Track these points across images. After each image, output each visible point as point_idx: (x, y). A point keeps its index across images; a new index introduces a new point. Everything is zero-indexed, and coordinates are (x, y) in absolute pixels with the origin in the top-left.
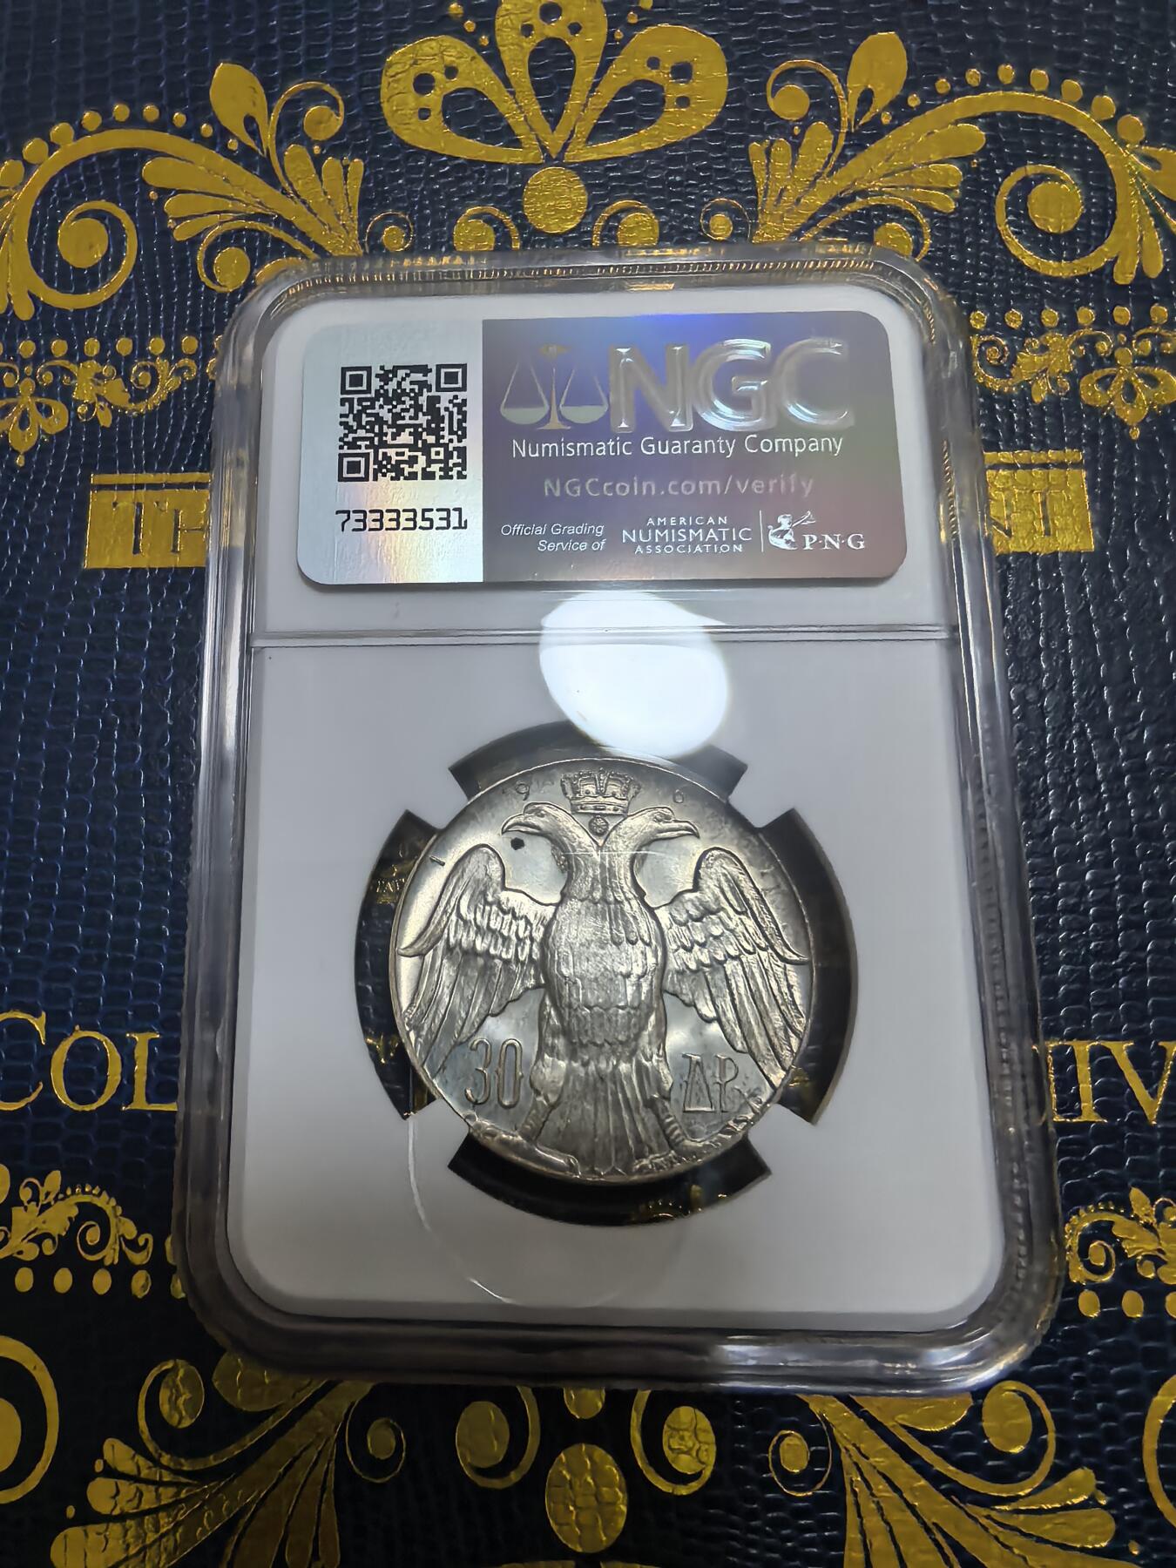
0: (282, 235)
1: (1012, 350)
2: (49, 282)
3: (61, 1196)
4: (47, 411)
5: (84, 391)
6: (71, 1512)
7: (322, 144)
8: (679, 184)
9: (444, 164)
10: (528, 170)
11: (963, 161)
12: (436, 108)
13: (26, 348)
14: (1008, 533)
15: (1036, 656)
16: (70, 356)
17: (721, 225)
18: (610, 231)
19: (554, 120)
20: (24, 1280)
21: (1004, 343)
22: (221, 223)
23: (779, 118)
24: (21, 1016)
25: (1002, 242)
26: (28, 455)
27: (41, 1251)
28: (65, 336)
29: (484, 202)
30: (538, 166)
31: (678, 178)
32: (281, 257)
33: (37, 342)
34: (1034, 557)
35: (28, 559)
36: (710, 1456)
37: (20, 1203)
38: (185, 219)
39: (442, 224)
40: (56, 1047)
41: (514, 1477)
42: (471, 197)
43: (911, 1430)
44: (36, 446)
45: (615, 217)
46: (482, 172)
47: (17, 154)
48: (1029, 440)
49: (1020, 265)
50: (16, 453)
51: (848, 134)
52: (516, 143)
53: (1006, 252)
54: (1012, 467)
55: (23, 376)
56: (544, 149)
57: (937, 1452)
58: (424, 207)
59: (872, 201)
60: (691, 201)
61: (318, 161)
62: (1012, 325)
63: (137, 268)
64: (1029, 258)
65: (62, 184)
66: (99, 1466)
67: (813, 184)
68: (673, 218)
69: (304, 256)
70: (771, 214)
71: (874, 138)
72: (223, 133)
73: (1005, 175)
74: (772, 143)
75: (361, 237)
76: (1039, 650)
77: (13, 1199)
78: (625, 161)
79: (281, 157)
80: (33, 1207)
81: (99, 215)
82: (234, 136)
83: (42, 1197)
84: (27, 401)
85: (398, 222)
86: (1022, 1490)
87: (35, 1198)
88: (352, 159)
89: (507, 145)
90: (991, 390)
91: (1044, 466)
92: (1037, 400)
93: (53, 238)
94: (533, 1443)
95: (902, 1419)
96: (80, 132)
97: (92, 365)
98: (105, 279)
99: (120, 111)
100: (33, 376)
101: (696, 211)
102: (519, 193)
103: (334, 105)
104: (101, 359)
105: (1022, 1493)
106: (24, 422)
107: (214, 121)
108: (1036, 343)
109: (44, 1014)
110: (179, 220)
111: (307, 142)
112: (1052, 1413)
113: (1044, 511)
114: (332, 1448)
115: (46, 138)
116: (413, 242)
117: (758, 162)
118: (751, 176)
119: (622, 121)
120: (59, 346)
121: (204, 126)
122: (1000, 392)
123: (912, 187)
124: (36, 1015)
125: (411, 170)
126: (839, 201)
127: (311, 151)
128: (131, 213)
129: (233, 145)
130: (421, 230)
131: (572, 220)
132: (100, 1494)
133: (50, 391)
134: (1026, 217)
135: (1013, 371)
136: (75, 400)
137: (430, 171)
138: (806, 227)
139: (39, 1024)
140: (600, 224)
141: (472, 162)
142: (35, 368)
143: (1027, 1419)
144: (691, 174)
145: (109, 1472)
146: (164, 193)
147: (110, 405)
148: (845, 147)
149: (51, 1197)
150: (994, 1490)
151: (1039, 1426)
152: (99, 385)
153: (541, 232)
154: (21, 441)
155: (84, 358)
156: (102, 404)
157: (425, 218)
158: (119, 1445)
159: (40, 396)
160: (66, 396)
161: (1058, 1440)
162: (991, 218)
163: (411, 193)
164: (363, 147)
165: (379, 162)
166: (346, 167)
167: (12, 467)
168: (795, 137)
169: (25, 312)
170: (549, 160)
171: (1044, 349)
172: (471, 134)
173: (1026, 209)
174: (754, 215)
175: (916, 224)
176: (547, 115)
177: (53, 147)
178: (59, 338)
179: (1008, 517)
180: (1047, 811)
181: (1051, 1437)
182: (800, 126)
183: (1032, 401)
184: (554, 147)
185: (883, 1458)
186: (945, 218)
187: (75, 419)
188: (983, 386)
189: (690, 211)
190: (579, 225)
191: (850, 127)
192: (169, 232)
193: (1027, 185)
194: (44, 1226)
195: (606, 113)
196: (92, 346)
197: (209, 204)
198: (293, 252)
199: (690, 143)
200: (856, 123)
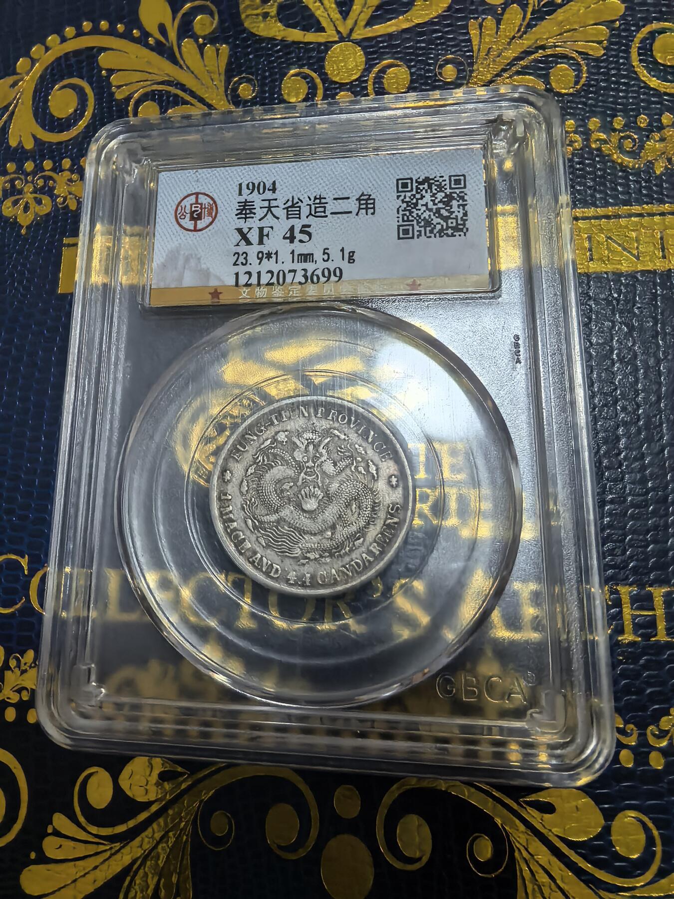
0: (179, 92)
1: (641, 140)
2: (43, 127)
3: (33, 665)
4: (39, 202)
5: (61, 190)
6: (33, 855)
7: (204, 38)
8: (423, 48)
9: (277, 45)
10: (328, 45)
11: (609, 24)
12: (273, 11)
13: (29, 166)
14: (638, 258)
15: (655, 336)
16: (53, 169)
17: (449, 72)
18: (378, 79)
19: (345, 14)
20: (10, 715)
21: (636, 137)
22: (143, 87)
23: (489, 4)
24: (14, 557)
25: (635, 73)
26: (28, 227)
27: (21, 698)
28: (52, 158)
29: (301, 67)
30: (336, 42)
31: (423, 45)
32: (178, 106)
33: (34, 161)
34: (654, 272)
35: (27, 289)
36: (428, 847)
37: (9, 668)
38: (122, 86)
39: (275, 80)
40: (33, 576)
41: (302, 853)
42: (293, 64)
43: (563, 840)
44: (33, 222)
45: (383, 71)
46: (300, 48)
47: (27, 54)
48: (652, 198)
49: (648, 87)
50: (21, 227)
51: (533, 10)
52: (322, 29)
53: (638, 79)
54: (640, 215)
55: (27, 182)
56: (338, 32)
57: (580, 855)
58: (265, 71)
59: (549, 52)
60: (431, 59)
61: (201, 48)
62: (642, 125)
63: (94, 115)
64: (654, 83)
65: (53, 70)
66: (50, 830)
67: (509, 44)
68: (420, 69)
69: (192, 105)
70: (482, 63)
71: (550, 13)
72: (146, 34)
73: (638, 31)
74: (484, 19)
75: (226, 91)
76: (657, 333)
77: (6, 666)
78: (390, 36)
79: (179, 47)
80: (17, 670)
81: (73, 87)
82: (151, 36)
83: (22, 664)
84: (29, 197)
85: (249, 81)
86: (638, 883)
87: (18, 666)
88: (221, 45)
89: (316, 31)
90: (627, 167)
91: (662, 214)
92: (658, 172)
93: (46, 101)
94: (314, 833)
95: (557, 831)
96: (64, 40)
97: (67, 173)
98: (76, 123)
99: (87, 25)
100: (32, 182)
101: (435, 64)
102: (323, 59)
103: (212, 14)
104: (71, 170)
105: (638, 885)
106: (26, 208)
107: (140, 27)
108: (657, 136)
109: (27, 556)
110: (119, 87)
111: (195, 37)
112: (660, 834)
113: (662, 244)
114: (190, 827)
115: (44, 44)
116: (257, 92)
117: (474, 32)
118: (469, 40)
119: (388, 12)
120: (48, 164)
121: (135, 31)
122: (633, 168)
123: (575, 41)
124: (23, 557)
125: (257, 50)
126: (527, 53)
127: (197, 41)
128: (91, 84)
129: (151, 41)
130: (262, 85)
131: (355, 74)
132: (50, 846)
133: (41, 191)
134: (652, 56)
135: (642, 154)
136: (56, 195)
137: (269, 49)
138: (504, 70)
139: (24, 562)
140: (372, 75)
141: (294, 43)
142: (34, 178)
143: (642, 837)
144: (430, 42)
145: (57, 833)
146: (111, 72)
147: (76, 196)
148: (531, 19)
149: (28, 665)
150: (619, 882)
151: (650, 841)
152: (69, 185)
153: (336, 83)
154: (25, 220)
155: (62, 171)
156: (71, 196)
157: (265, 78)
158: (63, 817)
159: (36, 193)
160: (50, 193)
161: (664, 852)
162: (628, 58)
163: (258, 64)
164: (229, 37)
165: (237, 46)
166: (218, 50)
167: (19, 235)
168: (498, 14)
169: (29, 145)
170: (342, 39)
171: (662, 140)
172: (294, 26)
173: (651, 50)
174: (471, 64)
175: (579, 64)
176: (341, 13)
177: (47, 49)
178: (48, 159)
179: (637, 248)
180: (662, 438)
181: (658, 849)
182: (502, 8)
183: (655, 173)
184: (344, 31)
185: (544, 856)
186: (597, 60)
187: (55, 205)
188: (621, 164)
189: (430, 65)
190: (360, 77)
191: (534, 6)
192: (113, 94)
193: (652, 35)
194: (23, 682)
195: (378, 8)
196: (67, 163)
197: (138, 76)
198: (186, 103)
199: (431, 23)
200: (539, 4)
